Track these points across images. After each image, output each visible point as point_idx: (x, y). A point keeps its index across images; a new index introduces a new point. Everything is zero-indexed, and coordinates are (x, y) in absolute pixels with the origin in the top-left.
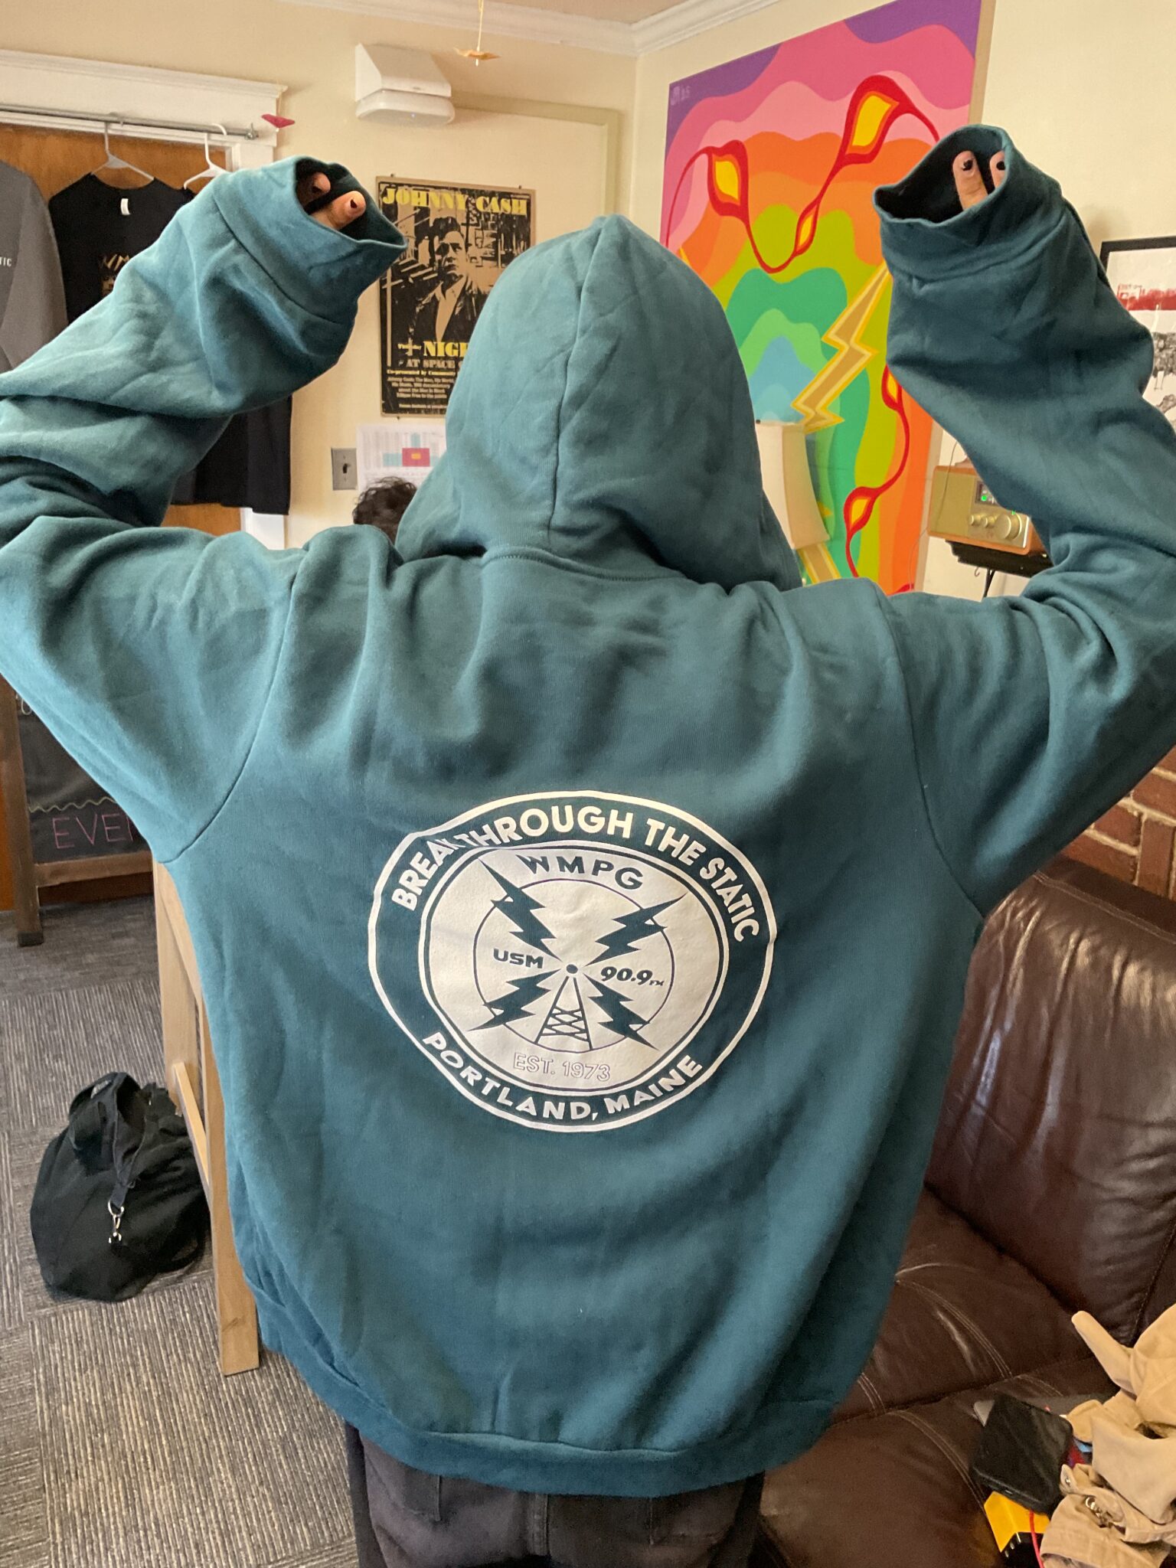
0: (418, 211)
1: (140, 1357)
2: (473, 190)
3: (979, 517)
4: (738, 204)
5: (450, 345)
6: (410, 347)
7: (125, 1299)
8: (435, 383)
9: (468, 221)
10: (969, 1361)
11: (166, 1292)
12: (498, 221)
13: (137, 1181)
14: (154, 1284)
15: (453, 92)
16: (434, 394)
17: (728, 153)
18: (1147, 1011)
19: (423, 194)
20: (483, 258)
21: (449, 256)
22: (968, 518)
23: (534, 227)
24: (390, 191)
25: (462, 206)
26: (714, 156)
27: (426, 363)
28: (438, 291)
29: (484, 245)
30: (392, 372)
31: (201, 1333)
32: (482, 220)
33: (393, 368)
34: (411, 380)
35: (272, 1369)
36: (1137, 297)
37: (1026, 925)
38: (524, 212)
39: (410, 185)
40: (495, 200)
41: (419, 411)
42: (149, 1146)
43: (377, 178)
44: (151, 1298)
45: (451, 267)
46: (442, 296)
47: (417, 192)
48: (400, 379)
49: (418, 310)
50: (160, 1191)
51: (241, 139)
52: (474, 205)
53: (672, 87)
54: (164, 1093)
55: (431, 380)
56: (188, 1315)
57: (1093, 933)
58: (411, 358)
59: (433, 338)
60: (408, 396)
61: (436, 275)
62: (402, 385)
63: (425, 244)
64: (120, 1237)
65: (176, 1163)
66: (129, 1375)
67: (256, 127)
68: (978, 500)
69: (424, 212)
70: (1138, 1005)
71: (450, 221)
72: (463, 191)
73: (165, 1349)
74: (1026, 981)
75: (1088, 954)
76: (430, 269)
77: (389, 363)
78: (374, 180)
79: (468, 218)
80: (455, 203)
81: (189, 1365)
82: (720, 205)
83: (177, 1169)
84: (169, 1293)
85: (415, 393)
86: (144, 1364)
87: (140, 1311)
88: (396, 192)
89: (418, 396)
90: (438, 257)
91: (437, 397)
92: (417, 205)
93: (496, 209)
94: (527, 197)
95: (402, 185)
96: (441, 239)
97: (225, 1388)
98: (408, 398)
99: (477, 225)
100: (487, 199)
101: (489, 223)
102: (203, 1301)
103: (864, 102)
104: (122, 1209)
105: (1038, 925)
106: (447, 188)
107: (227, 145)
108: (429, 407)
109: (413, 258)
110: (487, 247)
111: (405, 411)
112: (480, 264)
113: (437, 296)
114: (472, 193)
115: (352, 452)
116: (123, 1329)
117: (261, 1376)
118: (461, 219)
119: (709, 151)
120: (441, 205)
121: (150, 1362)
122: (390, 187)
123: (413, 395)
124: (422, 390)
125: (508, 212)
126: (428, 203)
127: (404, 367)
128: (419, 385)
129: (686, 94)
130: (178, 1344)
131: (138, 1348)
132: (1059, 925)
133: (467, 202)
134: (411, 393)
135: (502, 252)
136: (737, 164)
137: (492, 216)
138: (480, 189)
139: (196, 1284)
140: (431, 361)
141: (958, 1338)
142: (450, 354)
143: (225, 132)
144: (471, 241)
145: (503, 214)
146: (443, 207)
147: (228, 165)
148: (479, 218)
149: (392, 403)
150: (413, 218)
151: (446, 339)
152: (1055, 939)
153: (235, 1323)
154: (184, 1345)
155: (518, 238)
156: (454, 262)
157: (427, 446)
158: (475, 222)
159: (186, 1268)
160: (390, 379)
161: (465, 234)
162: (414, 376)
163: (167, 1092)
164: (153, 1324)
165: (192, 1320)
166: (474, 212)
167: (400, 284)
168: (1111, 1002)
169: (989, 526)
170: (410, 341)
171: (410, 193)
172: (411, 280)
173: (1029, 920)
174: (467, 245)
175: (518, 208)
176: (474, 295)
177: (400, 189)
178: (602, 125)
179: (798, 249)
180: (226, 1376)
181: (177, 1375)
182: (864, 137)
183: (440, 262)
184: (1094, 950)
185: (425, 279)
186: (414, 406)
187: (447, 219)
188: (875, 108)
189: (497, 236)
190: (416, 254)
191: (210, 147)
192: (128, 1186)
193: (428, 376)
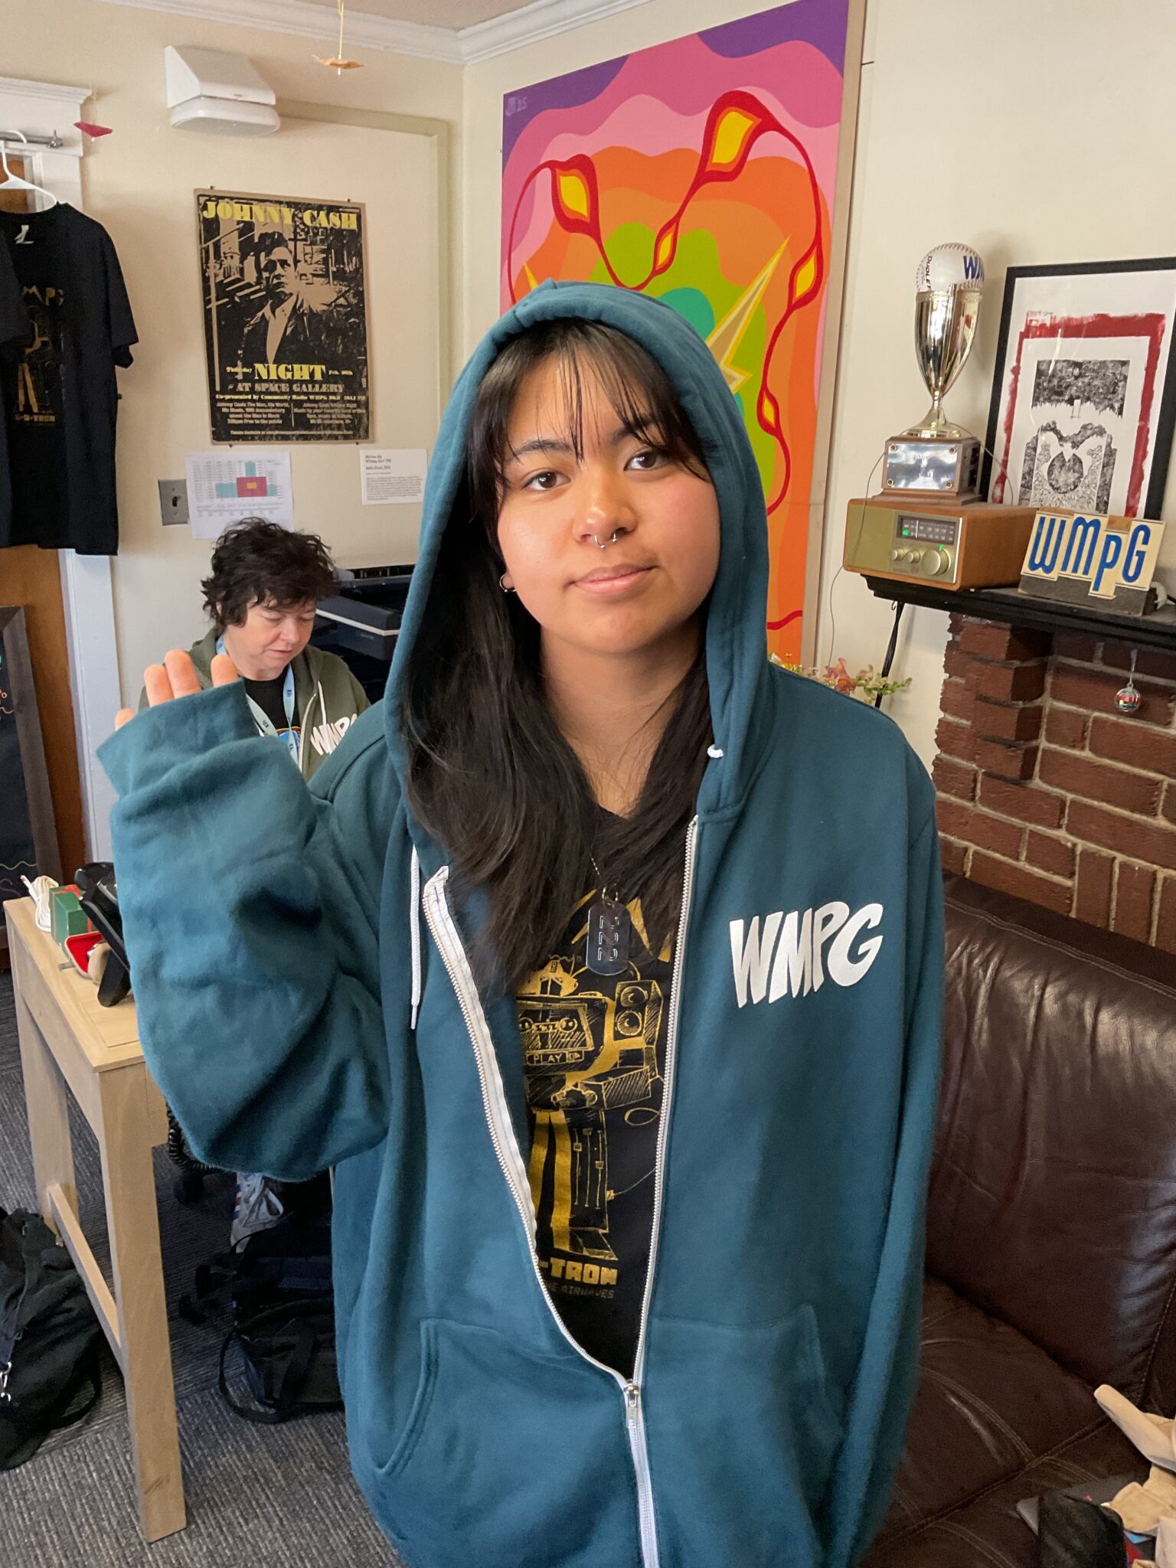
0: (242, 225)
1: (46, 1534)
2: (299, 203)
3: (903, 552)
4: (588, 221)
5: (283, 367)
6: (240, 370)
7: (18, 1466)
8: (269, 408)
9: (295, 236)
10: (993, 1450)
11: (65, 1450)
12: (327, 238)
13: (24, 1330)
14: (50, 1442)
15: (278, 100)
16: (267, 419)
17: (572, 168)
18: (1128, 1058)
19: (246, 207)
20: (314, 275)
21: (276, 273)
22: (891, 554)
23: (366, 242)
24: (211, 205)
25: (288, 220)
26: (558, 170)
27: (257, 387)
28: (267, 310)
29: (314, 261)
30: (222, 397)
31: (113, 1495)
32: (311, 235)
33: (222, 392)
34: (243, 405)
35: (201, 1526)
36: (1048, 324)
37: (985, 972)
38: (354, 226)
39: (232, 199)
40: (322, 214)
41: (253, 438)
42: (34, 1290)
43: (196, 190)
44: (48, 1460)
45: (279, 285)
46: (272, 316)
47: (239, 206)
48: (231, 405)
49: (246, 330)
50: (53, 1336)
51: (44, 147)
52: (301, 219)
53: (507, 97)
54: (38, 1217)
55: (264, 405)
56: (94, 1475)
57: (1057, 979)
58: (241, 381)
59: (264, 360)
60: (241, 422)
61: (264, 293)
62: (232, 410)
63: (251, 260)
64: (9, 1397)
65: (67, 1305)
66: (36, 1557)
67: (59, 135)
68: (900, 534)
69: (247, 227)
70: (1117, 1053)
71: (276, 237)
72: (289, 204)
73: (74, 1520)
74: (992, 1030)
75: (1056, 1000)
76: (258, 287)
77: (218, 388)
78: (192, 192)
79: (295, 233)
80: (281, 217)
81: (105, 1536)
82: (567, 222)
83: (70, 1310)
84: (68, 1451)
85: (247, 419)
86: (52, 1542)
87: (38, 1478)
88: (217, 206)
89: (251, 422)
90: (265, 275)
91: (271, 422)
92: (240, 219)
93: (325, 224)
94: (357, 211)
95: (223, 198)
96: (267, 255)
97: (150, 1558)
98: (239, 425)
99: (305, 240)
100: (315, 213)
101: (319, 238)
102: (110, 1455)
103: (722, 119)
104: (10, 1364)
105: (997, 971)
106: (271, 201)
107: (27, 153)
108: (263, 433)
109: (238, 276)
110: (316, 263)
111: (237, 438)
112: (310, 281)
113: (267, 316)
114: (298, 206)
115: (182, 483)
116: (22, 1503)
117: (190, 1537)
118: (288, 235)
119: (552, 165)
120: (266, 218)
121: (59, 1538)
122: (210, 200)
123: (246, 421)
124: (254, 416)
125: (338, 227)
126: (251, 218)
127: (234, 392)
128: (252, 410)
129: (523, 105)
130: (88, 1512)
131: (42, 1523)
132: (1020, 971)
133: (294, 216)
134: (243, 419)
135: (333, 269)
136: (585, 181)
137: (320, 230)
138: (307, 202)
139: (99, 1436)
140: (263, 384)
141: (976, 1424)
142: (283, 377)
143: (25, 141)
144: (300, 257)
145: (332, 228)
146: (268, 221)
147: (27, 174)
148: (307, 233)
149: (222, 430)
150: (236, 233)
151: (278, 361)
152: (1018, 985)
153: (159, 1483)
154: (96, 1512)
155: (349, 254)
156: (282, 280)
157: (264, 475)
158: (304, 237)
159: (85, 1418)
160: (219, 405)
161: (293, 250)
162: (246, 401)
163: (42, 1219)
164: (56, 1491)
165: (100, 1479)
166: (302, 227)
167: (227, 303)
168: (1087, 1051)
169: (915, 561)
170: (239, 363)
171: (232, 207)
172: (237, 299)
173: (987, 968)
174: (296, 262)
175: (349, 222)
176: (305, 314)
177: (222, 203)
178: (431, 136)
179: (657, 269)
180: (150, 1544)
181: (93, 1549)
182: (725, 153)
183: (268, 279)
184: (1061, 997)
185: (252, 297)
186: (247, 433)
187: (274, 233)
188: (735, 126)
189: (326, 251)
190: (242, 271)
191: (8, 155)
192: (15, 1338)
193: (260, 400)
